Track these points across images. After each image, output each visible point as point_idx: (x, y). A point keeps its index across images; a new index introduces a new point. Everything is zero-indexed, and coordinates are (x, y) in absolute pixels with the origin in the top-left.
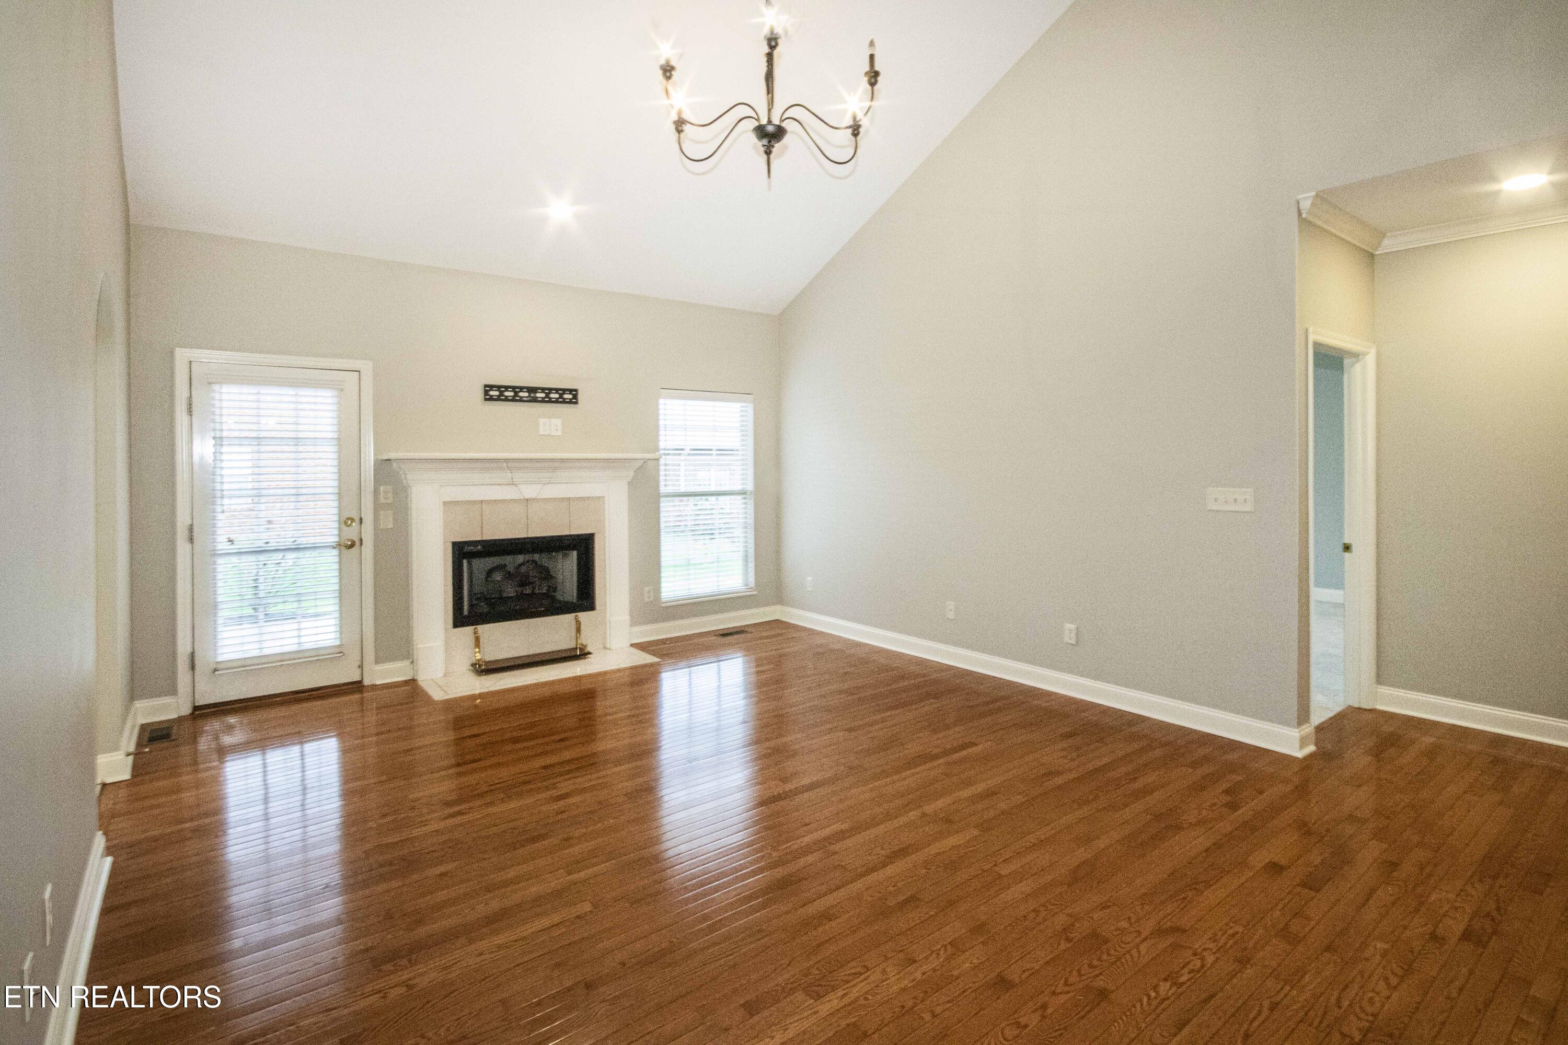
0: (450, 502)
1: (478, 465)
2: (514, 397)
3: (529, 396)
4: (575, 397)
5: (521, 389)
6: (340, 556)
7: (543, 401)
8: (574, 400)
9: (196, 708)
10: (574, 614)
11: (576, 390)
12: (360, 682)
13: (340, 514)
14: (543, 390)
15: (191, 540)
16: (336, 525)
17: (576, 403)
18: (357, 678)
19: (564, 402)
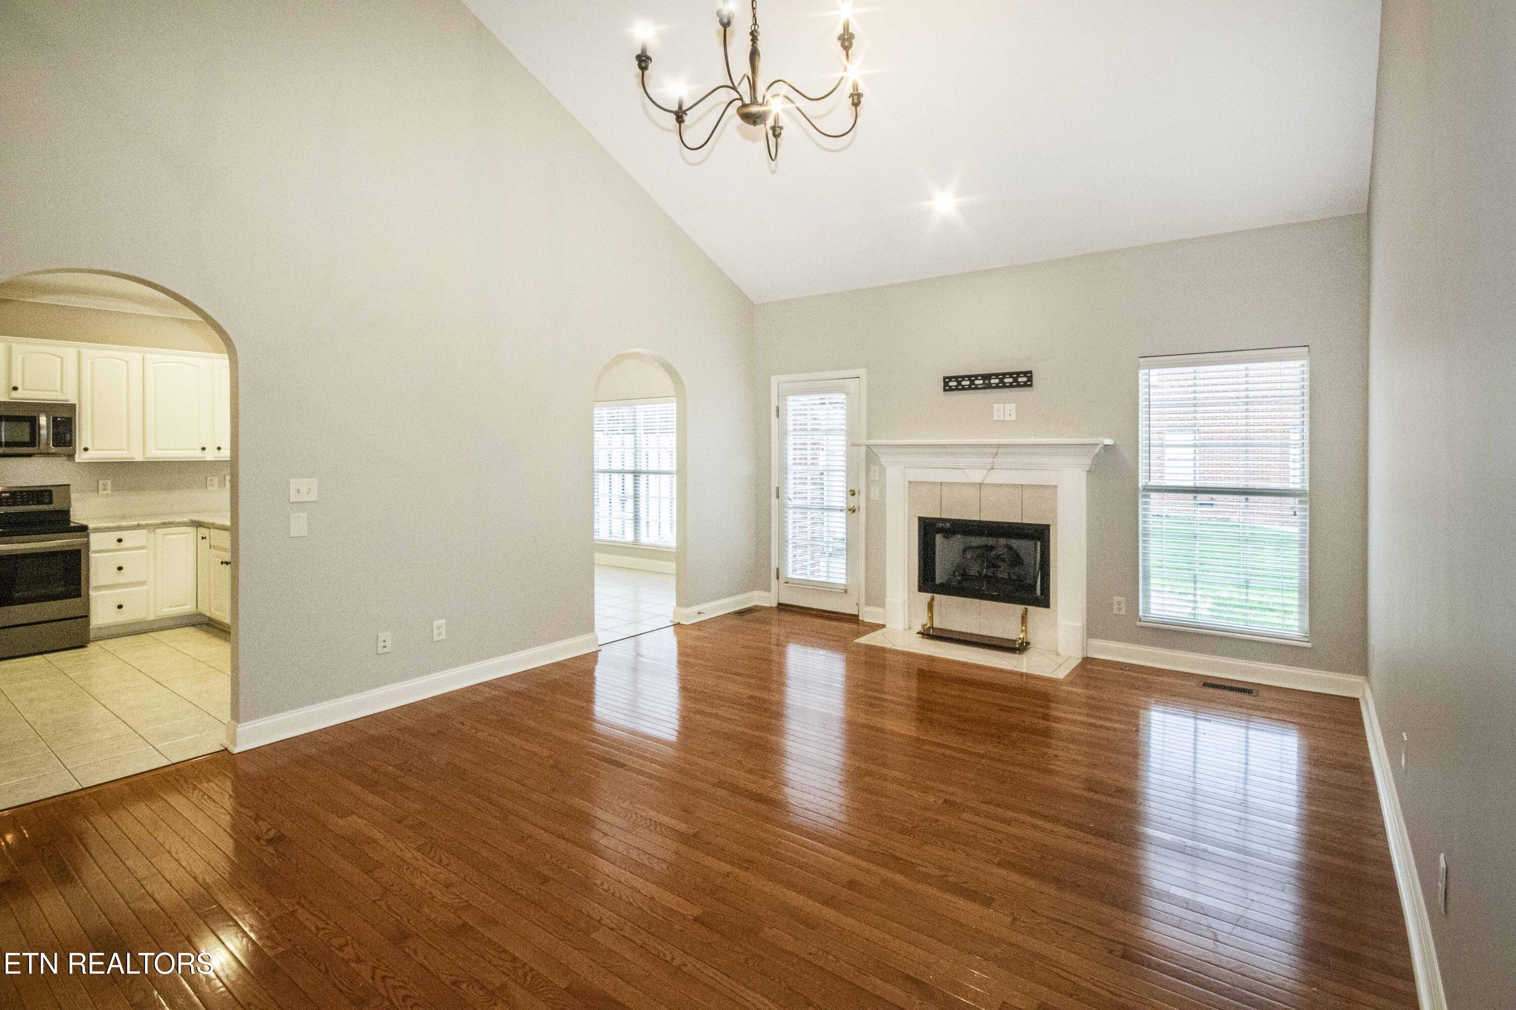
0: (916, 483)
1: (928, 450)
2: (969, 385)
3: (984, 383)
4: (1030, 379)
5: (976, 377)
6: (847, 518)
7: (997, 386)
8: (1029, 384)
9: (780, 604)
10: (1024, 606)
11: (1030, 372)
12: (857, 616)
13: (847, 488)
14: (997, 375)
15: (778, 497)
16: (844, 494)
17: (1031, 385)
18: (856, 613)
19: (1019, 385)
